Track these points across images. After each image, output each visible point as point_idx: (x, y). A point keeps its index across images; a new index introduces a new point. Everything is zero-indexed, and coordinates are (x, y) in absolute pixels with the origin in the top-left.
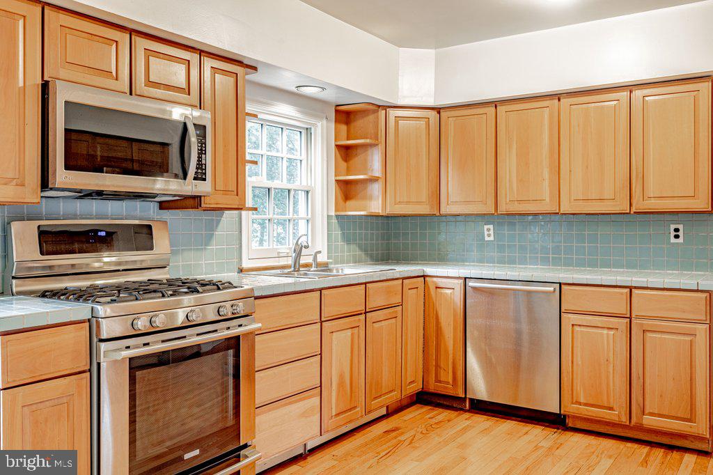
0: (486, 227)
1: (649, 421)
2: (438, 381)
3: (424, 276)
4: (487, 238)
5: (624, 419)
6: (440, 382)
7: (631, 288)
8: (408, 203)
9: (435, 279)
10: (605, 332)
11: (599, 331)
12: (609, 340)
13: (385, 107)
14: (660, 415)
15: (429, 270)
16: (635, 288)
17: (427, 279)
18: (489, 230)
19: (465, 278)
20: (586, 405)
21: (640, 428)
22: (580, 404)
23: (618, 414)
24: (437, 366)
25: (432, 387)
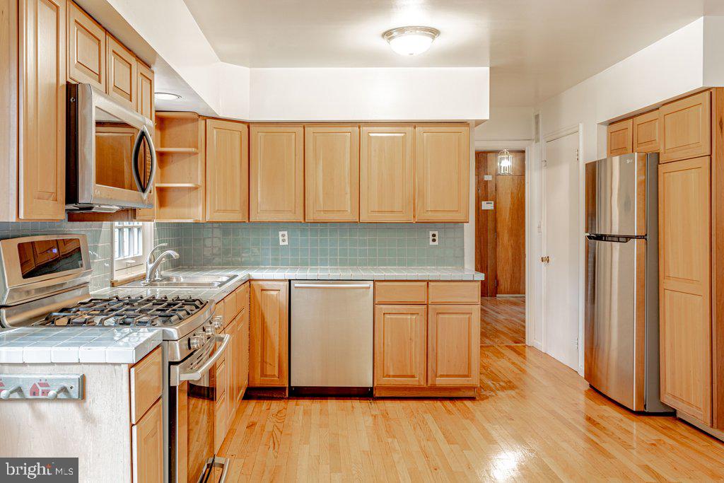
0: (281, 233)
1: (441, 382)
2: (263, 374)
3: (250, 280)
4: (281, 243)
5: (423, 383)
6: (266, 376)
7: (428, 282)
8: (225, 211)
9: (260, 283)
10: (409, 317)
11: (404, 316)
12: (413, 322)
13: (206, 118)
14: (447, 376)
15: (255, 274)
16: (430, 281)
17: (252, 283)
18: (283, 236)
19: (290, 281)
20: (394, 376)
21: (434, 388)
22: (389, 376)
23: (418, 381)
24: (263, 362)
25: (259, 381)
